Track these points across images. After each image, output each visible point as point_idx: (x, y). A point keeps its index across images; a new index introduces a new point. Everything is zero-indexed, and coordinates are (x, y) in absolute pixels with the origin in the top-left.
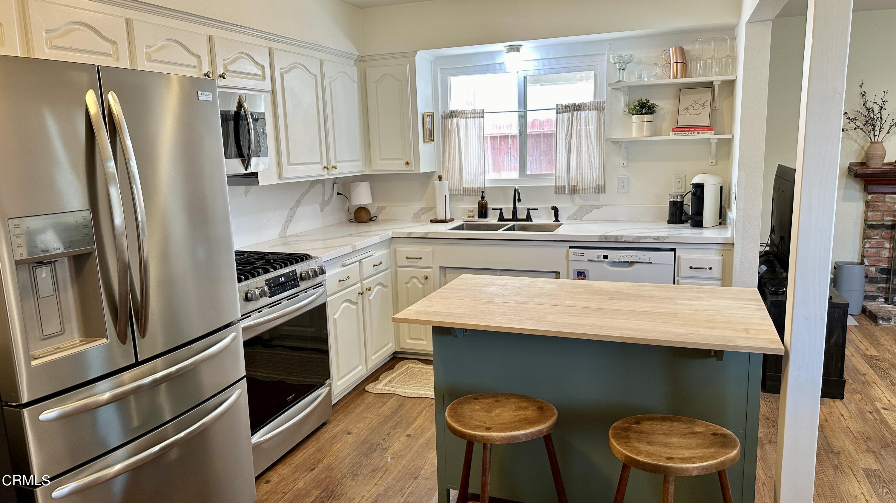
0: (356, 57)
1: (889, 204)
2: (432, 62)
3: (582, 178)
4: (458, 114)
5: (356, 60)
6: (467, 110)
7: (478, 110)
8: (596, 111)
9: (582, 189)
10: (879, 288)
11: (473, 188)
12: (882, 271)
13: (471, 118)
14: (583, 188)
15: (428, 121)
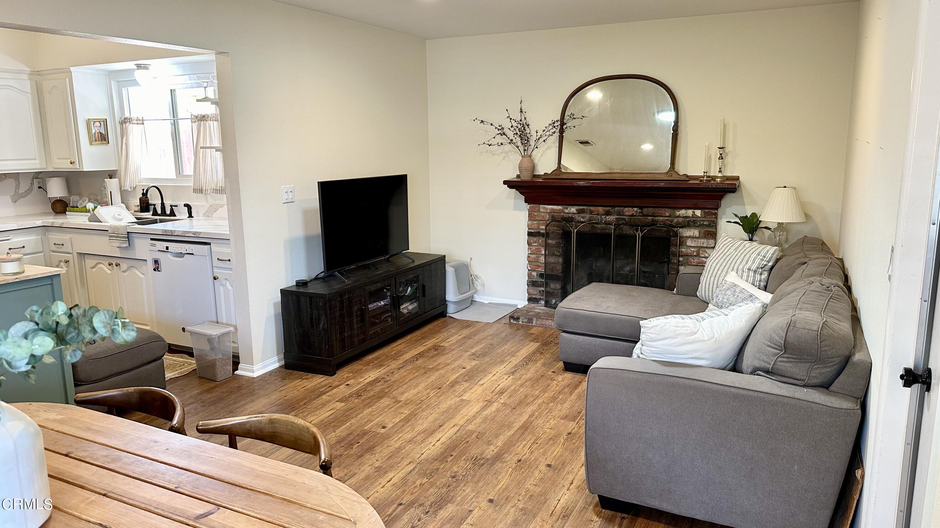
0: (29, 72)
1: (543, 214)
2: (107, 75)
4: (128, 121)
6: (135, 117)
7: (141, 118)
8: (217, 122)
9: (205, 190)
10: (540, 291)
11: (137, 185)
12: (541, 276)
13: (136, 124)
14: (207, 189)
15: (96, 126)
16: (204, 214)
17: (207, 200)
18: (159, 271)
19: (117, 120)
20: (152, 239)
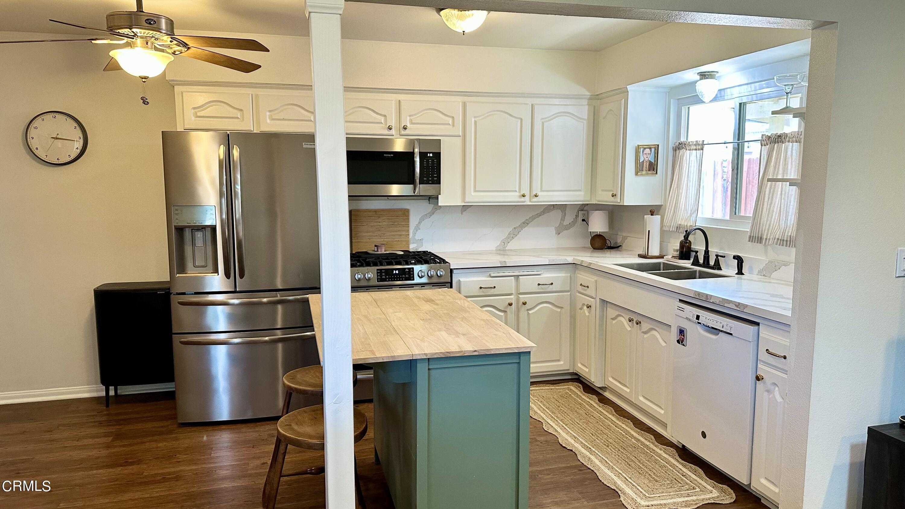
0: (589, 97)
2: (667, 93)
3: (770, 226)
4: (683, 146)
5: (590, 99)
6: (692, 142)
7: (700, 141)
8: (799, 143)
9: (766, 239)
11: (680, 224)
13: (693, 150)
14: (768, 238)
15: (645, 154)
16: (759, 272)
17: (766, 253)
18: (684, 345)
19: (671, 145)
20: (681, 301)
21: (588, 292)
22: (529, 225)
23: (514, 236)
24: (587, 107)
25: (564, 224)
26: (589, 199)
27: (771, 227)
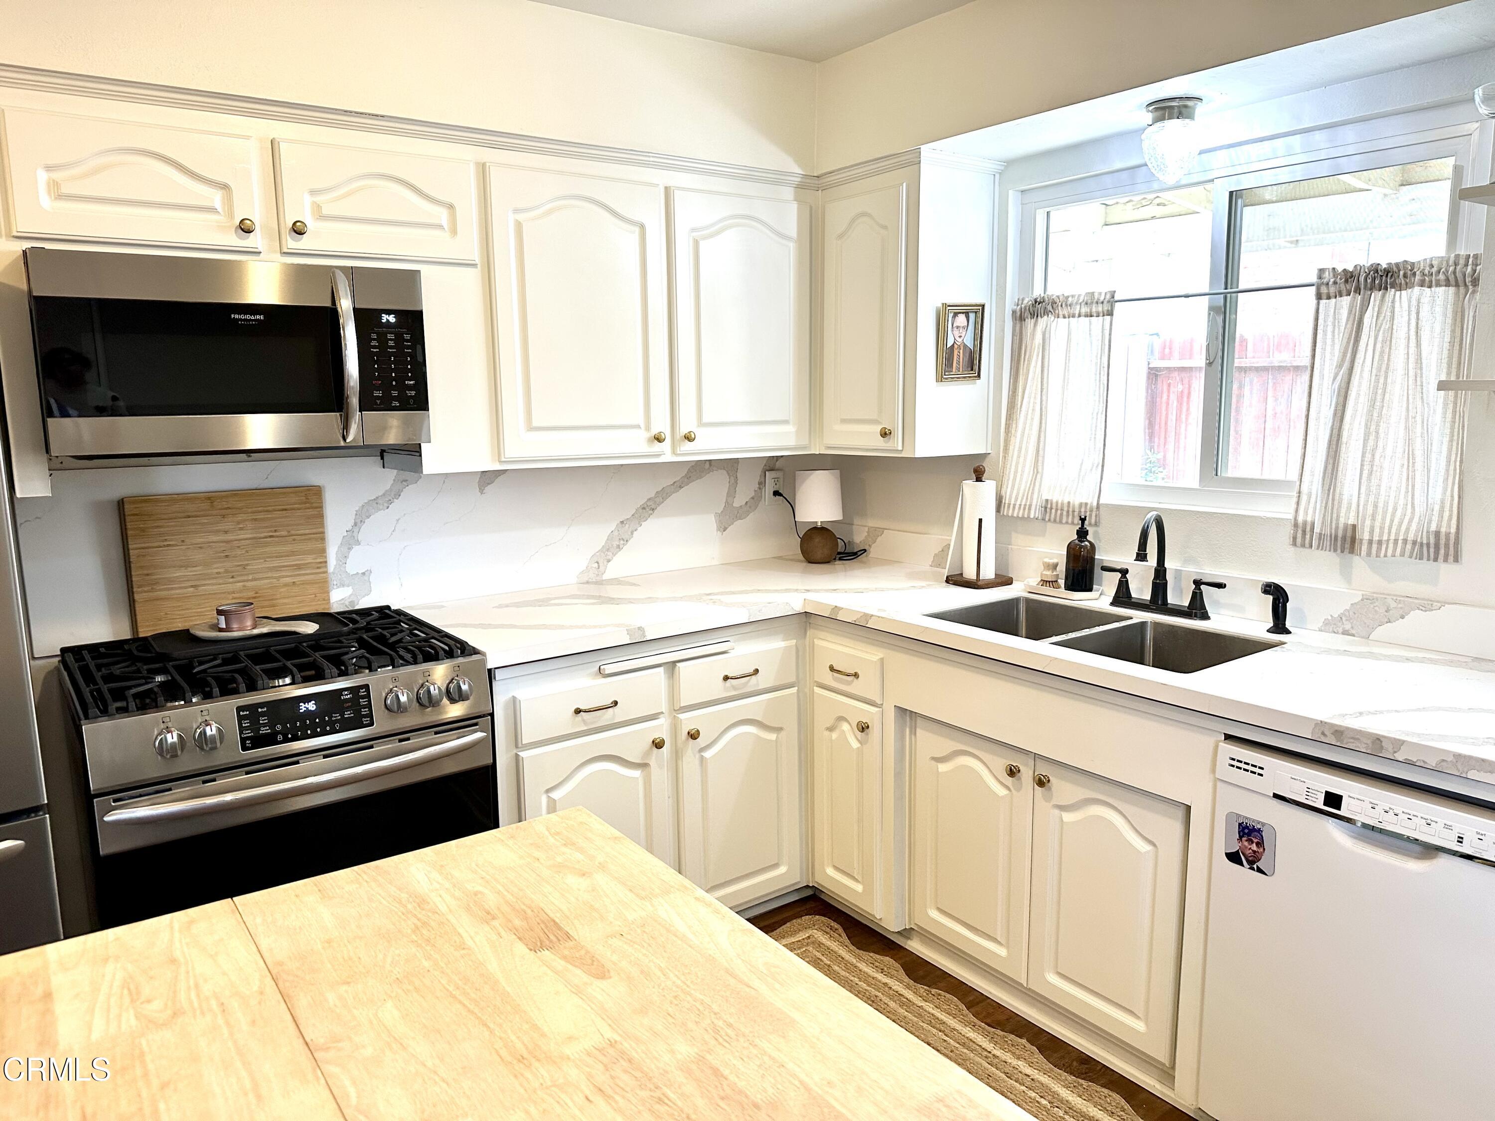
0: (799, 179)
2: (997, 176)
3: (1376, 506)
4: (1049, 308)
5: (800, 187)
6: (1073, 296)
7: (1100, 294)
8: (1451, 289)
9: (1370, 542)
11: (1069, 503)
13: (1080, 316)
14: (1376, 538)
15: (958, 327)
16: (1327, 623)
17: (1346, 573)
18: (1259, 870)
19: (1009, 306)
21: (855, 687)
22: (656, 511)
23: (622, 542)
24: (794, 206)
25: (734, 505)
26: (805, 442)
27: (1380, 510)
